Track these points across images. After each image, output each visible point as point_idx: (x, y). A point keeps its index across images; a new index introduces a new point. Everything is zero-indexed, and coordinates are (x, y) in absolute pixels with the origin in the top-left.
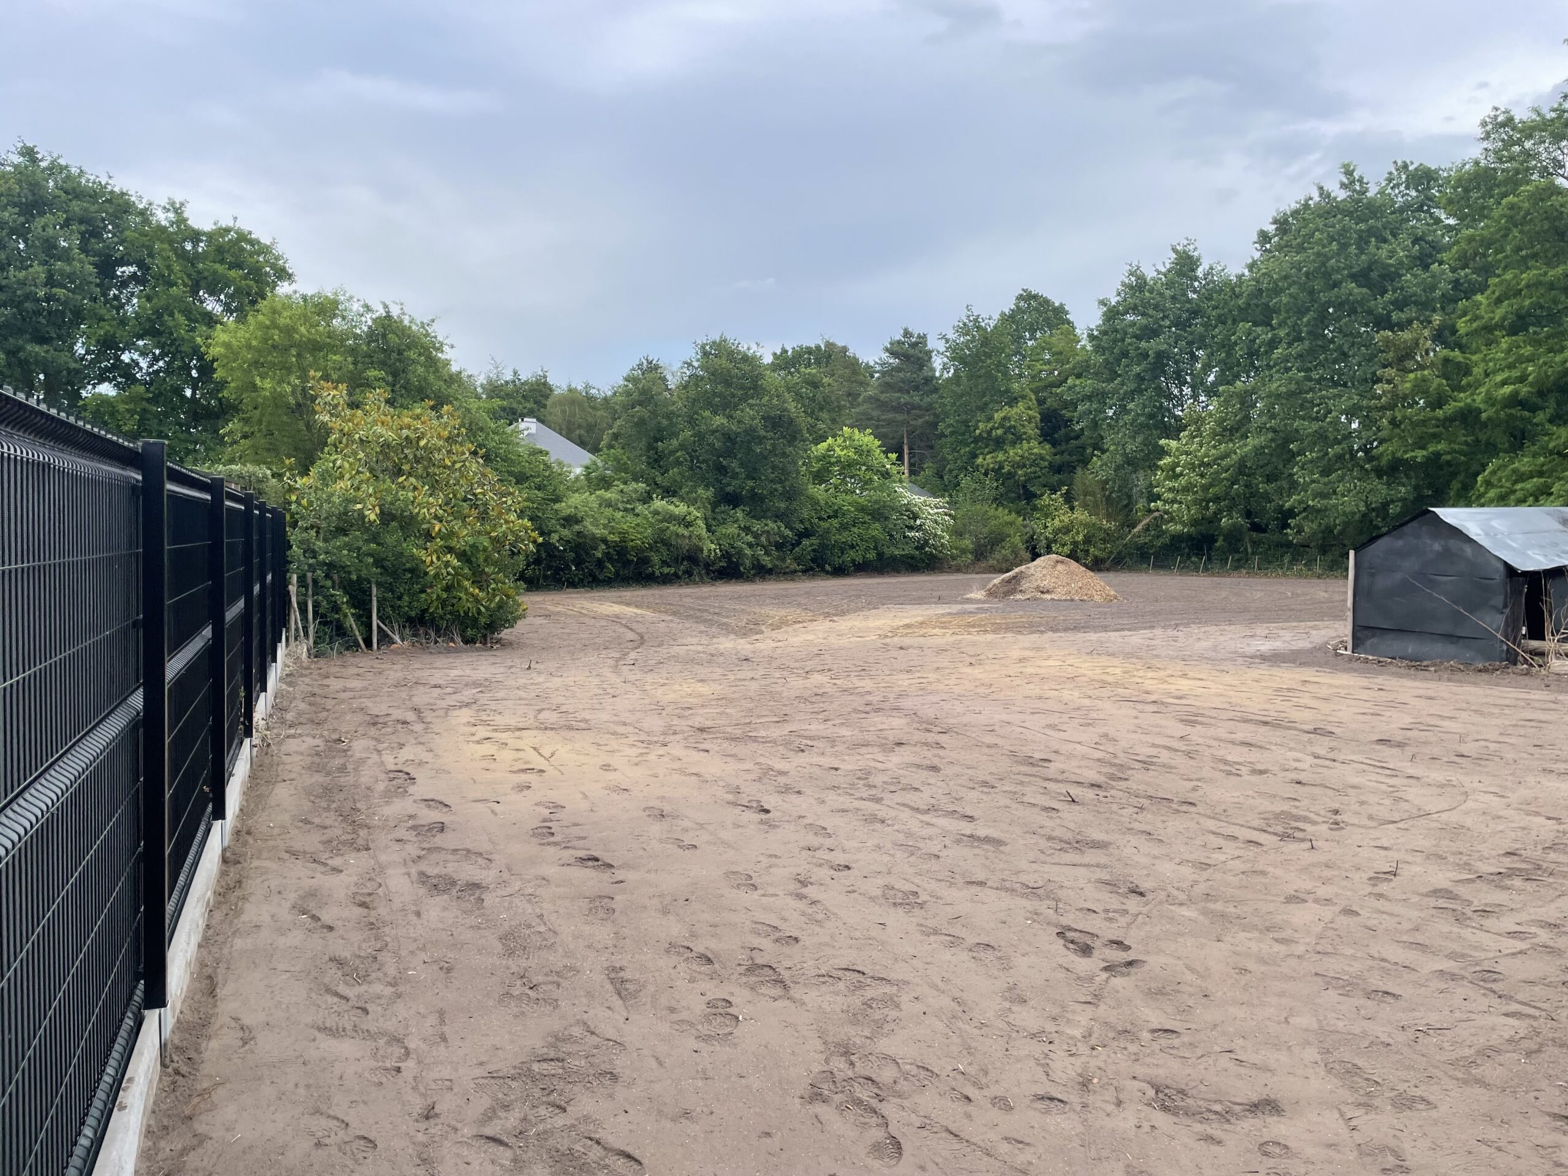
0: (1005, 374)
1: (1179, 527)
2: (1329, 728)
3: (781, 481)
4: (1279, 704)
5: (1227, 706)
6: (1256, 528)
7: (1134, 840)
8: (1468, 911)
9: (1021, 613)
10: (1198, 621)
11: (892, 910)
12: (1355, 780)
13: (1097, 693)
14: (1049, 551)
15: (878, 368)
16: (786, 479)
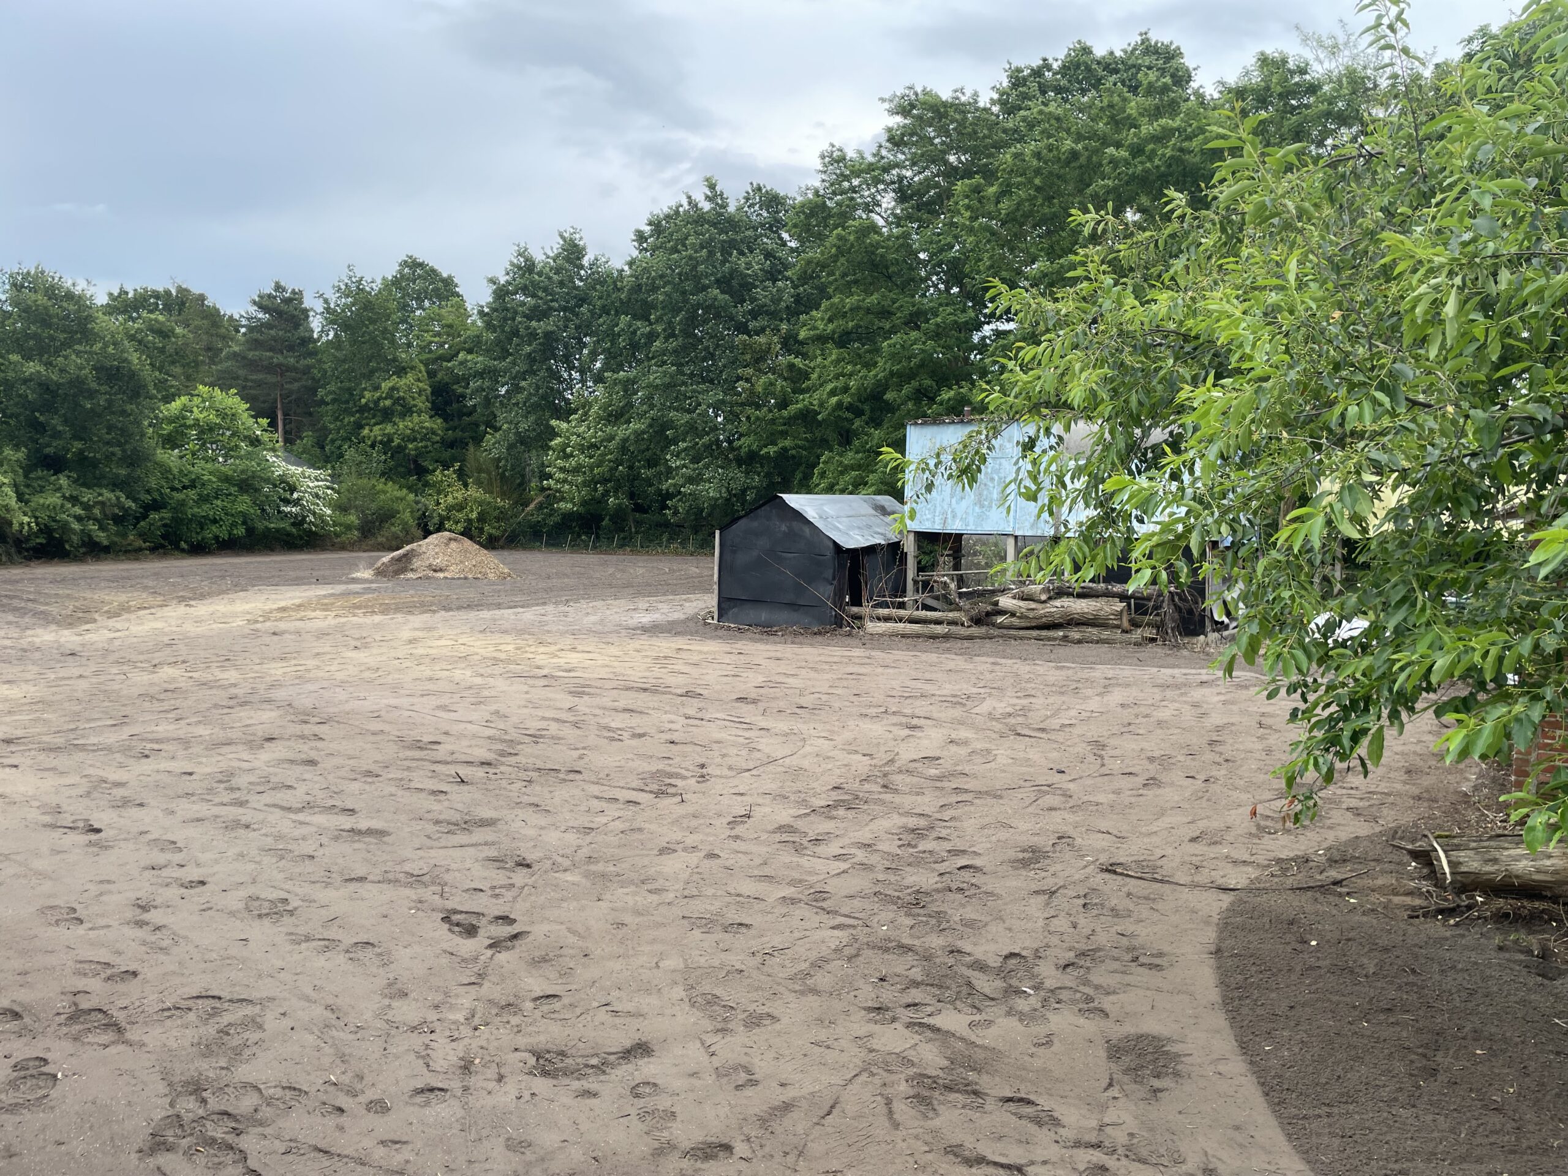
0: (393, 342)
1: (570, 506)
2: (699, 691)
3: (120, 444)
4: (657, 672)
5: (611, 676)
6: (639, 508)
7: (521, 813)
8: (805, 842)
9: (412, 592)
10: (587, 597)
11: (257, 923)
12: (717, 736)
13: (489, 671)
14: (440, 528)
15: (244, 322)
16: (126, 442)
